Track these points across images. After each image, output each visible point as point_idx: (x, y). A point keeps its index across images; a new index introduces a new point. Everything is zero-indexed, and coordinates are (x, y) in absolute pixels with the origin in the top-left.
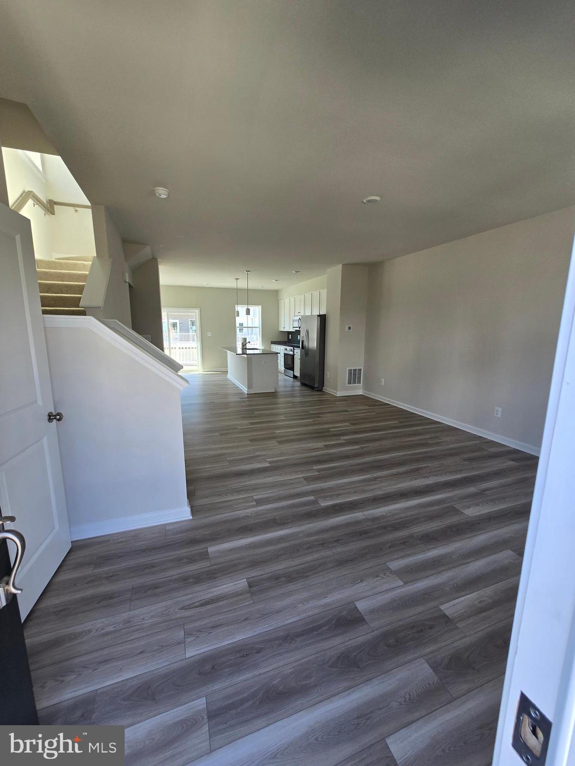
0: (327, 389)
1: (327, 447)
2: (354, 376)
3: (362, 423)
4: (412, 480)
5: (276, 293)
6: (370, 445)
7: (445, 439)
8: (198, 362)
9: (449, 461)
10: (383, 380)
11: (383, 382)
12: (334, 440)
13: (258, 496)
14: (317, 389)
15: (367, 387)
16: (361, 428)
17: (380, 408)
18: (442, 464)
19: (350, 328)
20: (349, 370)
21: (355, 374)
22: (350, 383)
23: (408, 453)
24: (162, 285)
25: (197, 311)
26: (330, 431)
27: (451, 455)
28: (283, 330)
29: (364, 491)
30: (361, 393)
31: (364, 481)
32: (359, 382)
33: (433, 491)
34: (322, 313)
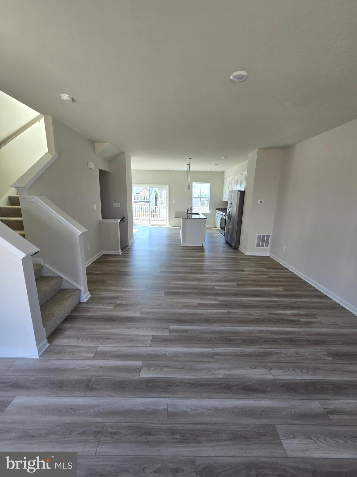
0: (242, 248)
1: (199, 305)
2: (263, 241)
3: (248, 285)
4: (250, 368)
5: (222, 173)
6: (239, 311)
7: (320, 319)
8: (166, 219)
9: (308, 352)
10: (285, 247)
11: (285, 250)
12: (209, 299)
13: (102, 348)
14: (234, 247)
15: (273, 251)
16: (244, 291)
17: (275, 272)
18: (298, 353)
19: (261, 202)
20: (258, 236)
21: (263, 240)
22: (258, 246)
23: (269, 329)
24: (133, 170)
25: (167, 186)
26: (214, 289)
27: (316, 343)
28: (224, 200)
29: (192, 369)
30: (268, 255)
31: (202, 355)
32: (267, 246)
33: (264, 391)
34: (243, 189)
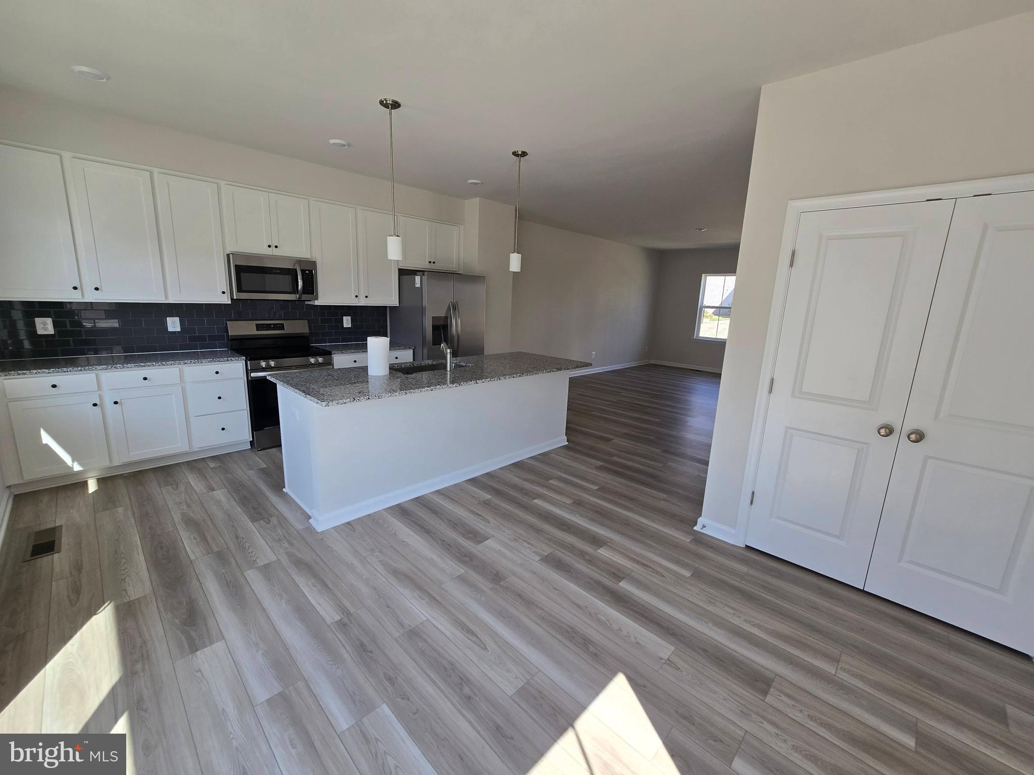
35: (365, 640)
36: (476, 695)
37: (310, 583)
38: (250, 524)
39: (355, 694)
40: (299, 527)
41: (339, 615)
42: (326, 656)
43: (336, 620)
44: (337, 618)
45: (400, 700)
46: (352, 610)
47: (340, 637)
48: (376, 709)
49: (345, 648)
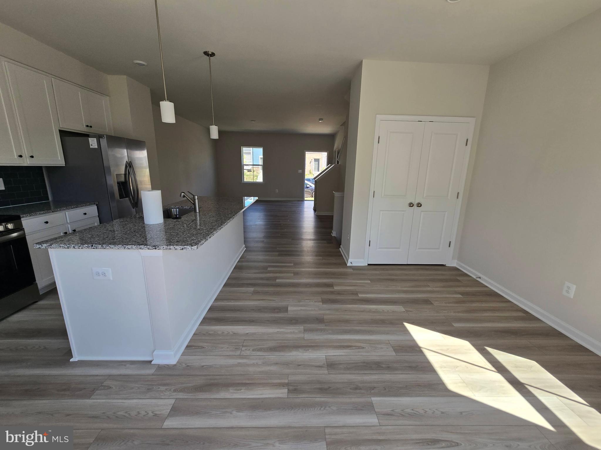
35: (318, 386)
36: (388, 364)
37: (231, 391)
38: (89, 402)
39: (356, 407)
40: (151, 371)
41: (286, 389)
42: (315, 409)
43: (287, 392)
44: (286, 391)
45: (373, 391)
46: (286, 381)
47: (304, 396)
48: (372, 403)
49: (316, 397)
